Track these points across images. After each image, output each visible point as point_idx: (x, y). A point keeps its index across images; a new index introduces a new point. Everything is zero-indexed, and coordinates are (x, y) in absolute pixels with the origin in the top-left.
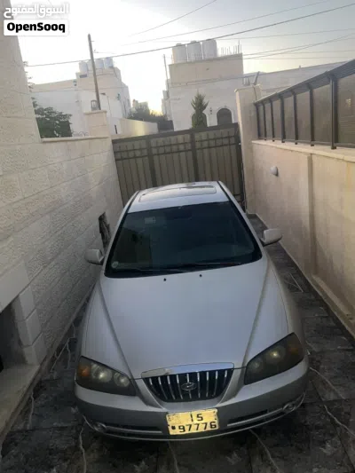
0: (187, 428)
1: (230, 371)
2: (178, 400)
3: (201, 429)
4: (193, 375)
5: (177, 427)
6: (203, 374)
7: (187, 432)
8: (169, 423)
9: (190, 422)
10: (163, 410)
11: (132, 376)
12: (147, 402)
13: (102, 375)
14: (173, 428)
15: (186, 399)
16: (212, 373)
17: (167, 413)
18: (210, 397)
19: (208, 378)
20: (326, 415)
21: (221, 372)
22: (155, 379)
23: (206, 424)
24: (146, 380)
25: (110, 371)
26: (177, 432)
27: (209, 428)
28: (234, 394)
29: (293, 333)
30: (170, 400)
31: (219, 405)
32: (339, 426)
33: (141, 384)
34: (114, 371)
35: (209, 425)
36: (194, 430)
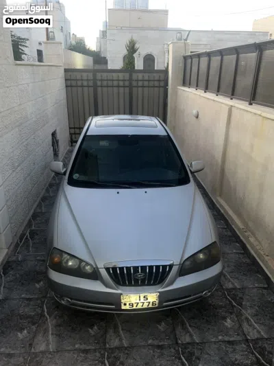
0: (135, 305)
1: (171, 266)
2: (130, 285)
3: (145, 306)
4: (143, 268)
5: (128, 304)
6: (151, 267)
7: (134, 307)
8: (122, 301)
9: (138, 301)
10: (119, 292)
11: (96, 265)
12: (107, 285)
13: (70, 263)
14: (125, 304)
15: (136, 284)
16: (158, 267)
17: (121, 294)
18: (154, 284)
19: (154, 270)
20: (227, 298)
21: (164, 267)
22: (114, 269)
23: (149, 303)
24: (107, 269)
25: (77, 261)
26: (127, 307)
27: (150, 306)
28: (171, 283)
29: (215, 242)
30: (124, 284)
31: (160, 290)
32: (235, 306)
33: (104, 273)
34: (81, 261)
35: (151, 303)
36: (140, 306)
